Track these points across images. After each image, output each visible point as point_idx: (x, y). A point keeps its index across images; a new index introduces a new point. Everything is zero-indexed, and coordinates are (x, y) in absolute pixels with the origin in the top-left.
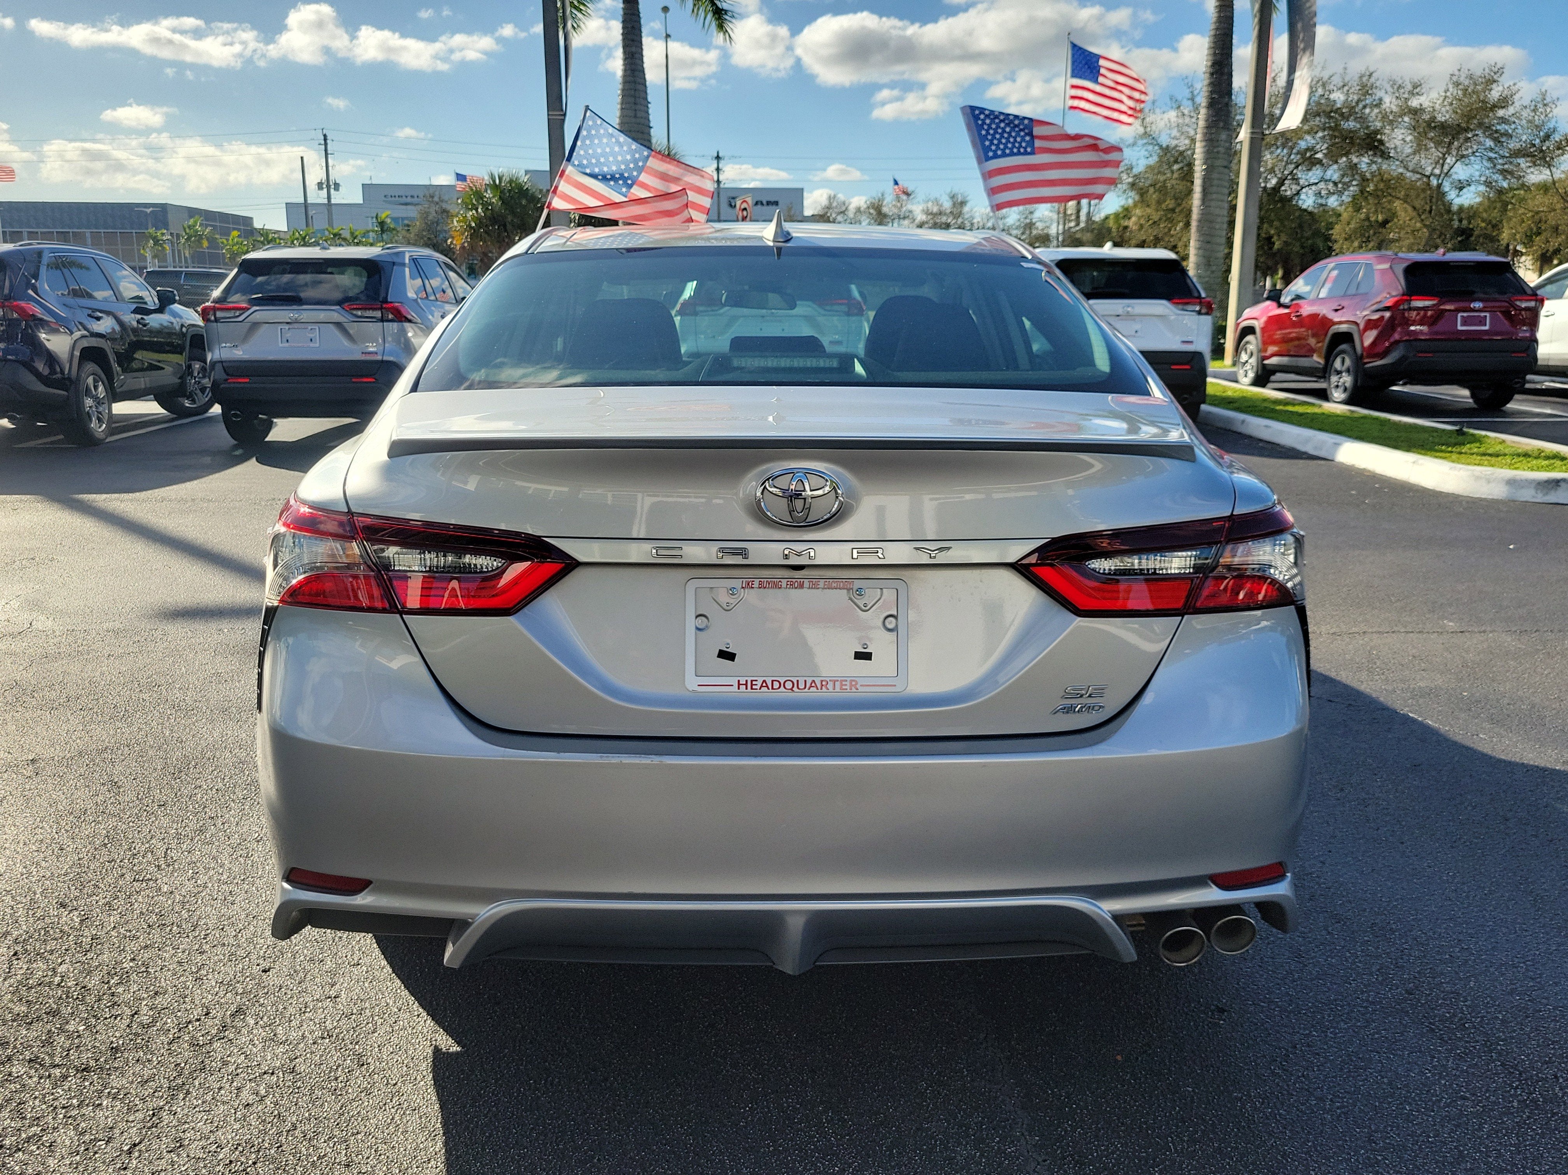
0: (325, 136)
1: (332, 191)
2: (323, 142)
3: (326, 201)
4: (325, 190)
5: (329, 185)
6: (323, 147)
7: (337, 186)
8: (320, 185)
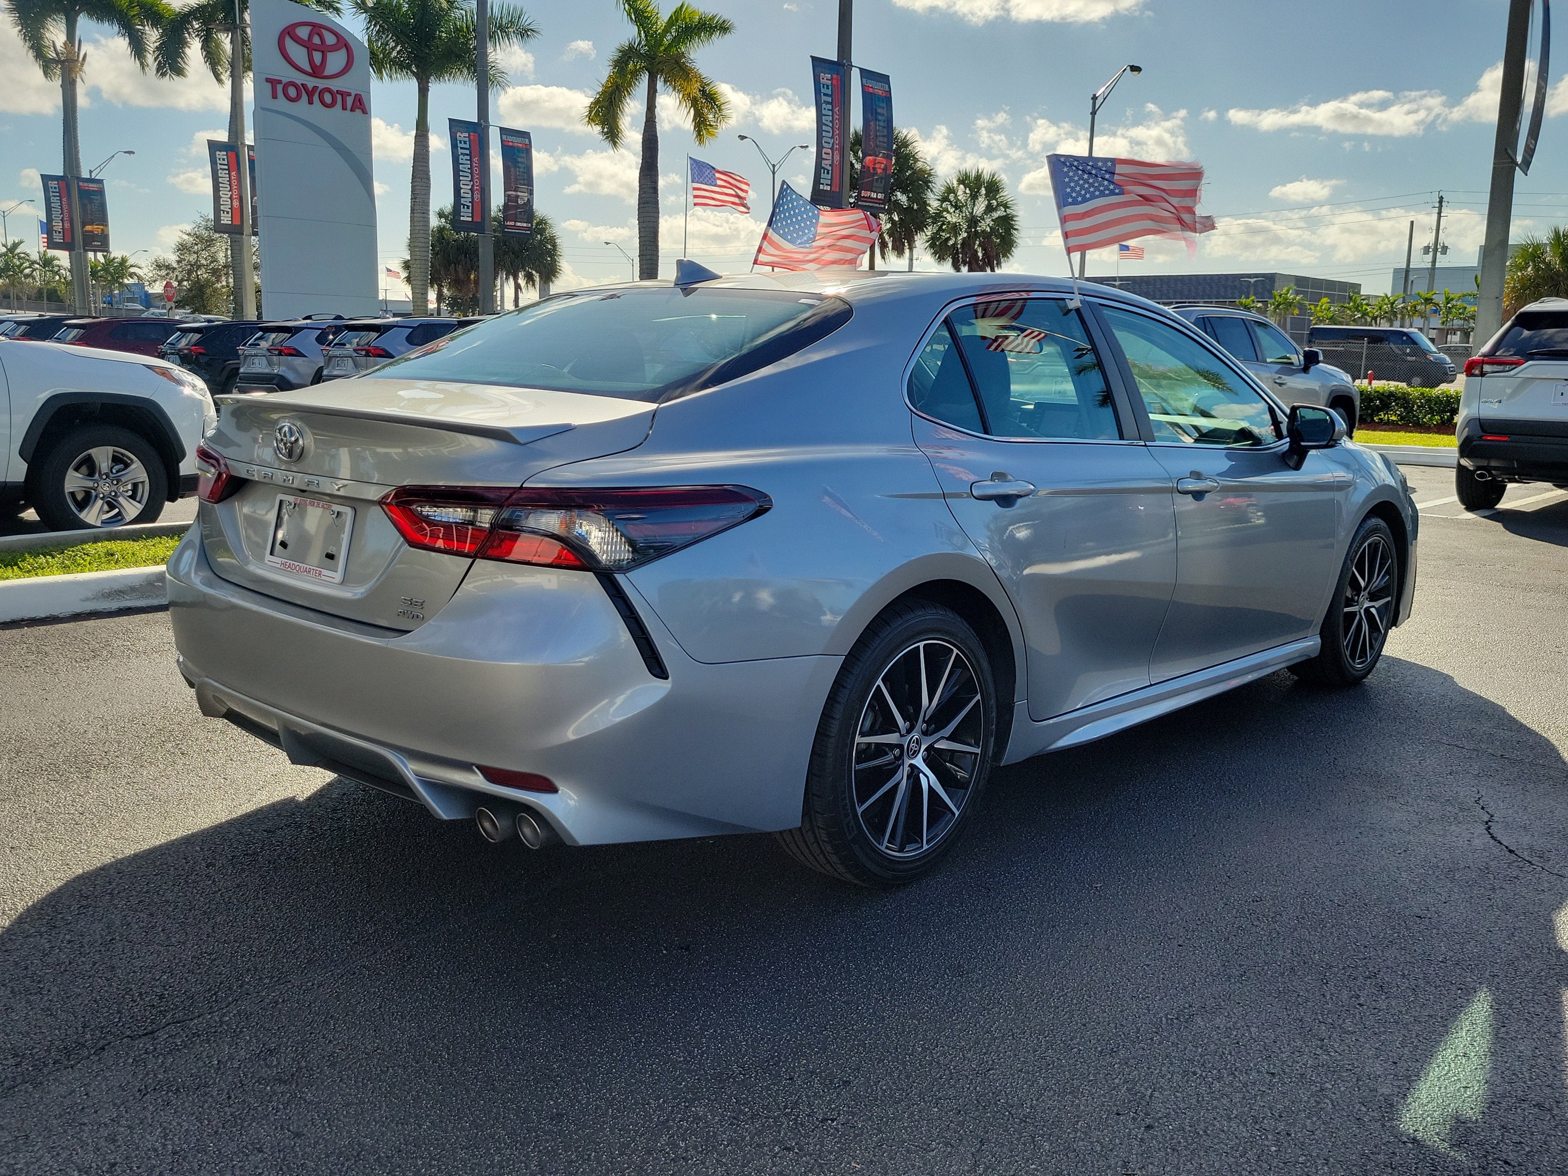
0: (1441, 198)
1: (1438, 254)
2: (1437, 205)
3: (1429, 265)
4: (1431, 254)
5: (1437, 248)
6: (1437, 210)
7: (1445, 249)
8: (1426, 250)
